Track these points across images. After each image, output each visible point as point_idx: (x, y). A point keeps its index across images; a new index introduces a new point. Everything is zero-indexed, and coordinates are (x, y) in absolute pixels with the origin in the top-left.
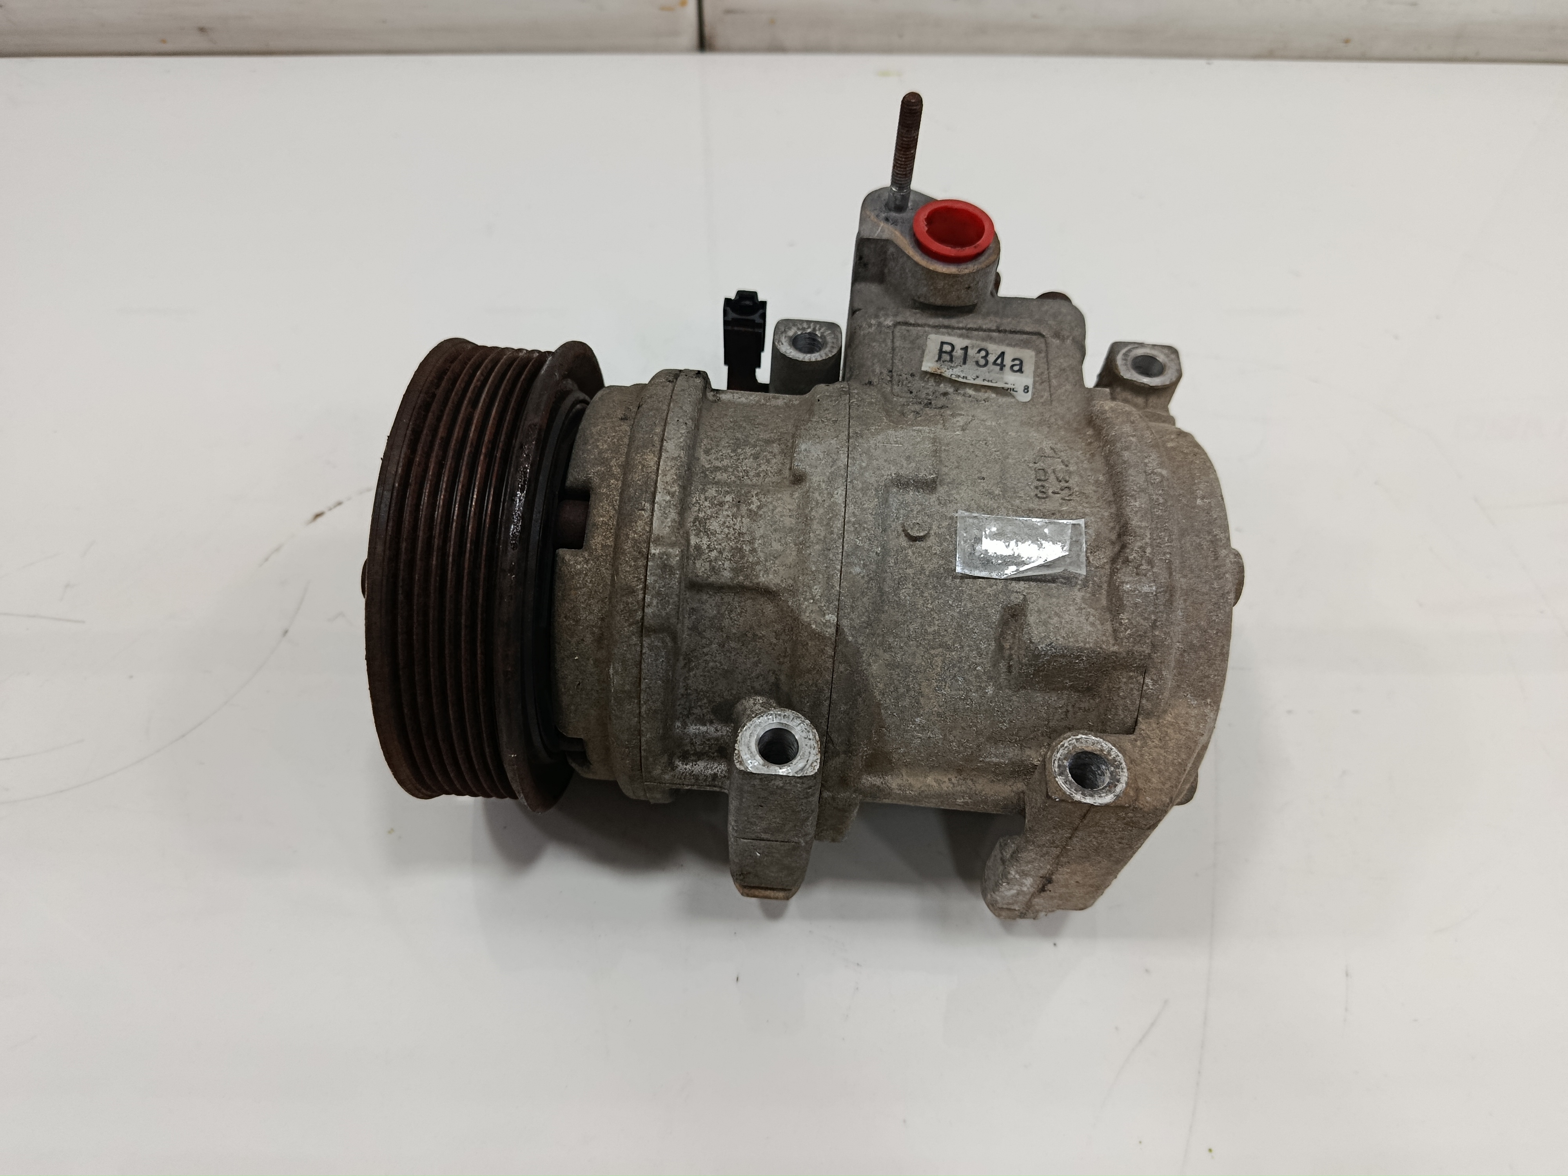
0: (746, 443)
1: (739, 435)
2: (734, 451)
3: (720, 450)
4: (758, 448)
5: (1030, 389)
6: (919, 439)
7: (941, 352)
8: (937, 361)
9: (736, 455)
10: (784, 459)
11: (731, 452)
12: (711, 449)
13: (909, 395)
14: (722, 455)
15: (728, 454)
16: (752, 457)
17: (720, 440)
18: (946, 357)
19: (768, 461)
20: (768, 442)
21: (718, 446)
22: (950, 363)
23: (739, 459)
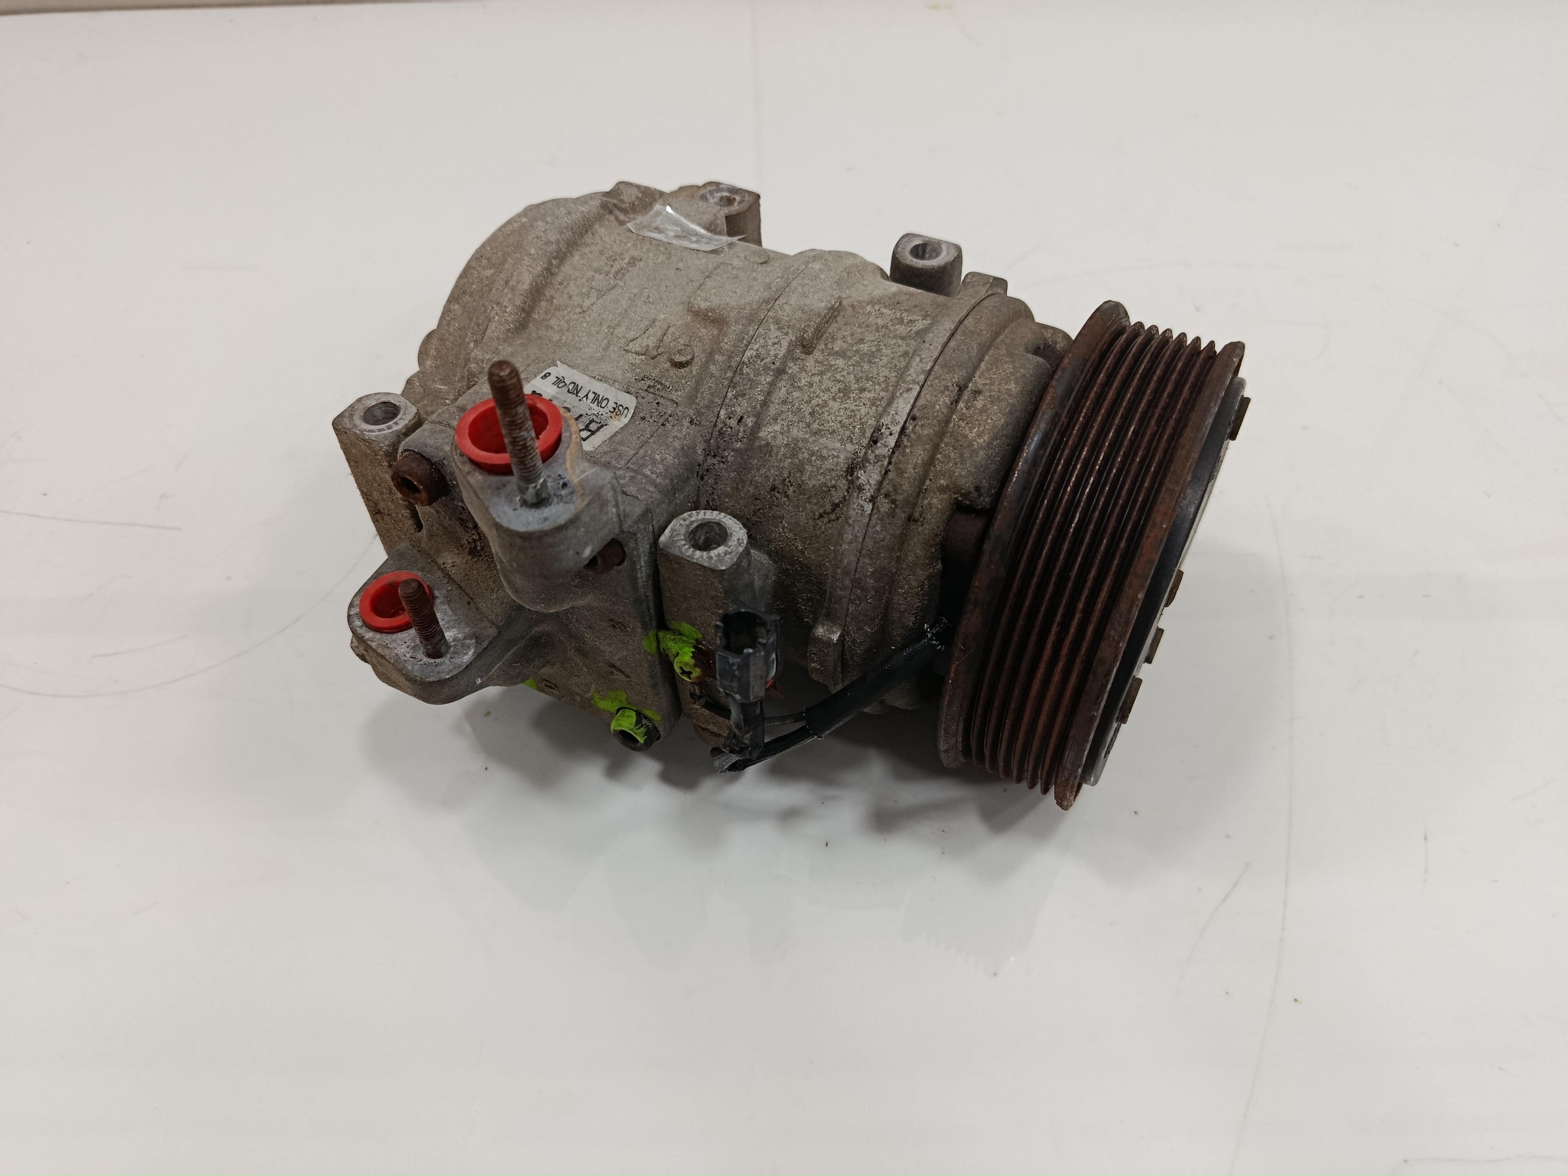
0: (863, 356)
1: (866, 367)
2: (879, 350)
3: (892, 353)
4: (854, 349)
5: (543, 374)
6: (713, 291)
7: (593, 433)
8: (606, 425)
9: (879, 345)
10: (837, 332)
11: (882, 349)
12: (900, 356)
13: (661, 401)
14: (893, 348)
15: (886, 349)
16: (865, 341)
17: (887, 364)
18: (593, 427)
19: (852, 334)
20: (842, 354)
21: (893, 358)
22: (595, 420)
23: (879, 342)
